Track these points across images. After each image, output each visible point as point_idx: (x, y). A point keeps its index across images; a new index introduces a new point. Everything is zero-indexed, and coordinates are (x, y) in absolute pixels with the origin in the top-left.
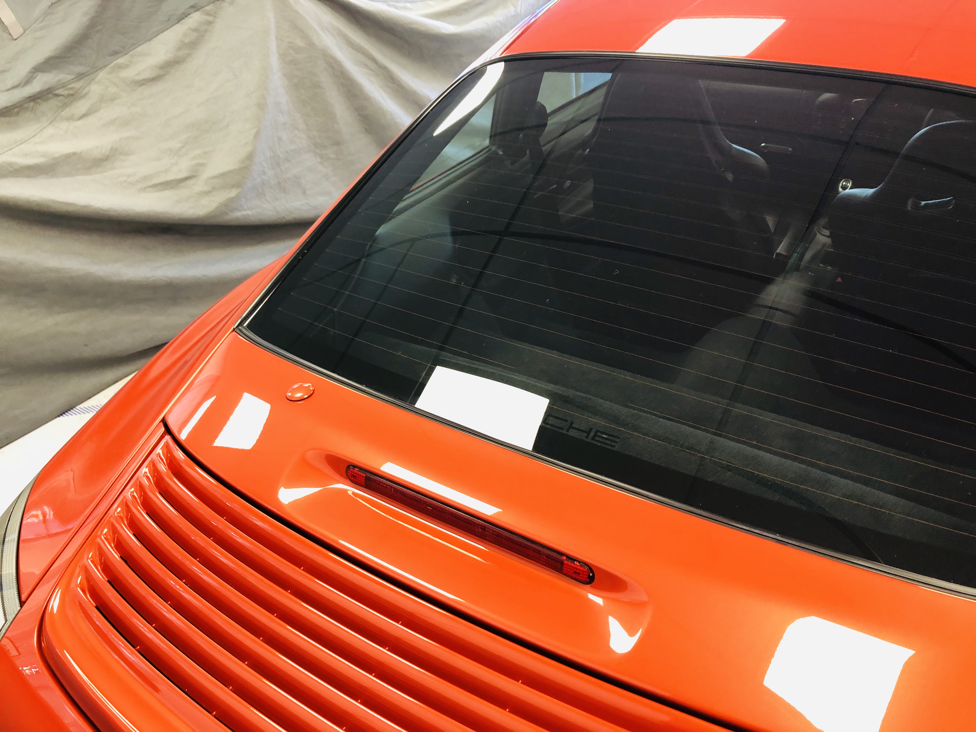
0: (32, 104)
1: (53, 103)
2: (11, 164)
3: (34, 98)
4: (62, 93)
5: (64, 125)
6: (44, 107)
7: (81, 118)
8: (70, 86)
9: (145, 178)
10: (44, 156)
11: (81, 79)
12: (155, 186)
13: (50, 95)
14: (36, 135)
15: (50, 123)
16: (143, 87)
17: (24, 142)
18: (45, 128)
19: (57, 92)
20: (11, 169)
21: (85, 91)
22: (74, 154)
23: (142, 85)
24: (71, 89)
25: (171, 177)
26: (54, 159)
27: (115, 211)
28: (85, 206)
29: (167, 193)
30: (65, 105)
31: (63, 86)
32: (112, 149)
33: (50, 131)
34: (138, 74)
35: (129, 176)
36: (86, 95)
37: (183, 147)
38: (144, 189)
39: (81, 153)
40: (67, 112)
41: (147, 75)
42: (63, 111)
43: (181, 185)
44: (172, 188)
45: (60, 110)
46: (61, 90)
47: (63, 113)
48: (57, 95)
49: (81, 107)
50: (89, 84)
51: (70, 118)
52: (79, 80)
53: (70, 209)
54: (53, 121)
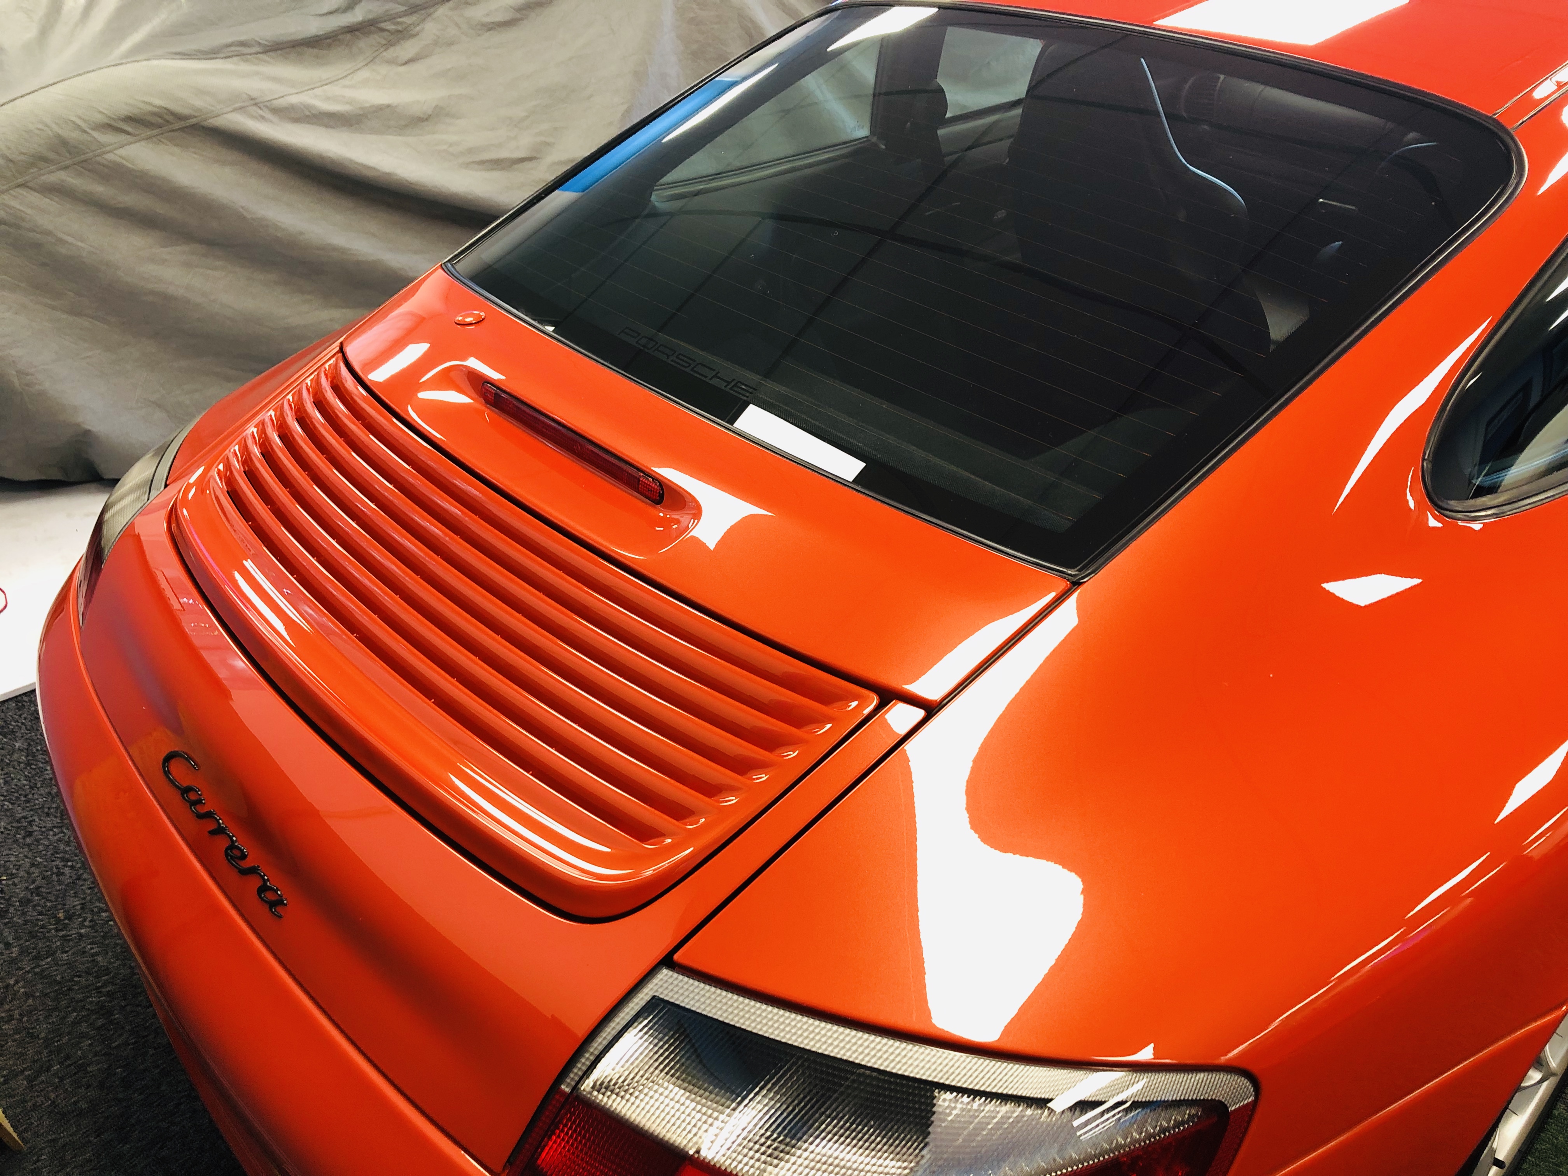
0: (349, 36)
1: (376, 39)
2: (308, 107)
3: (353, 30)
4: (388, 28)
5: (384, 69)
6: (363, 43)
7: (406, 63)
8: (399, 20)
9: (470, 151)
10: (350, 103)
11: (415, 12)
12: (482, 162)
13: (373, 28)
14: (346, 76)
15: (367, 65)
16: (491, 32)
17: (330, 83)
18: (358, 69)
19: (383, 25)
20: (308, 113)
21: (418, 29)
22: (388, 106)
23: (490, 29)
24: (398, 23)
25: (504, 154)
26: (362, 108)
27: (423, 186)
28: (389, 174)
29: (496, 174)
30: (390, 44)
31: (392, 18)
32: (437, 106)
33: (365, 74)
34: (488, 15)
35: (451, 145)
36: (417, 34)
37: (527, 117)
38: (467, 165)
39: (396, 107)
40: (391, 53)
41: (499, 18)
42: (385, 50)
43: (516, 166)
44: (503, 169)
45: (382, 50)
46: (388, 23)
47: (384, 54)
48: (383, 30)
49: (408, 49)
50: (423, 20)
51: (392, 62)
52: (412, 14)
53: (370, 174)
54: (369, 62)
